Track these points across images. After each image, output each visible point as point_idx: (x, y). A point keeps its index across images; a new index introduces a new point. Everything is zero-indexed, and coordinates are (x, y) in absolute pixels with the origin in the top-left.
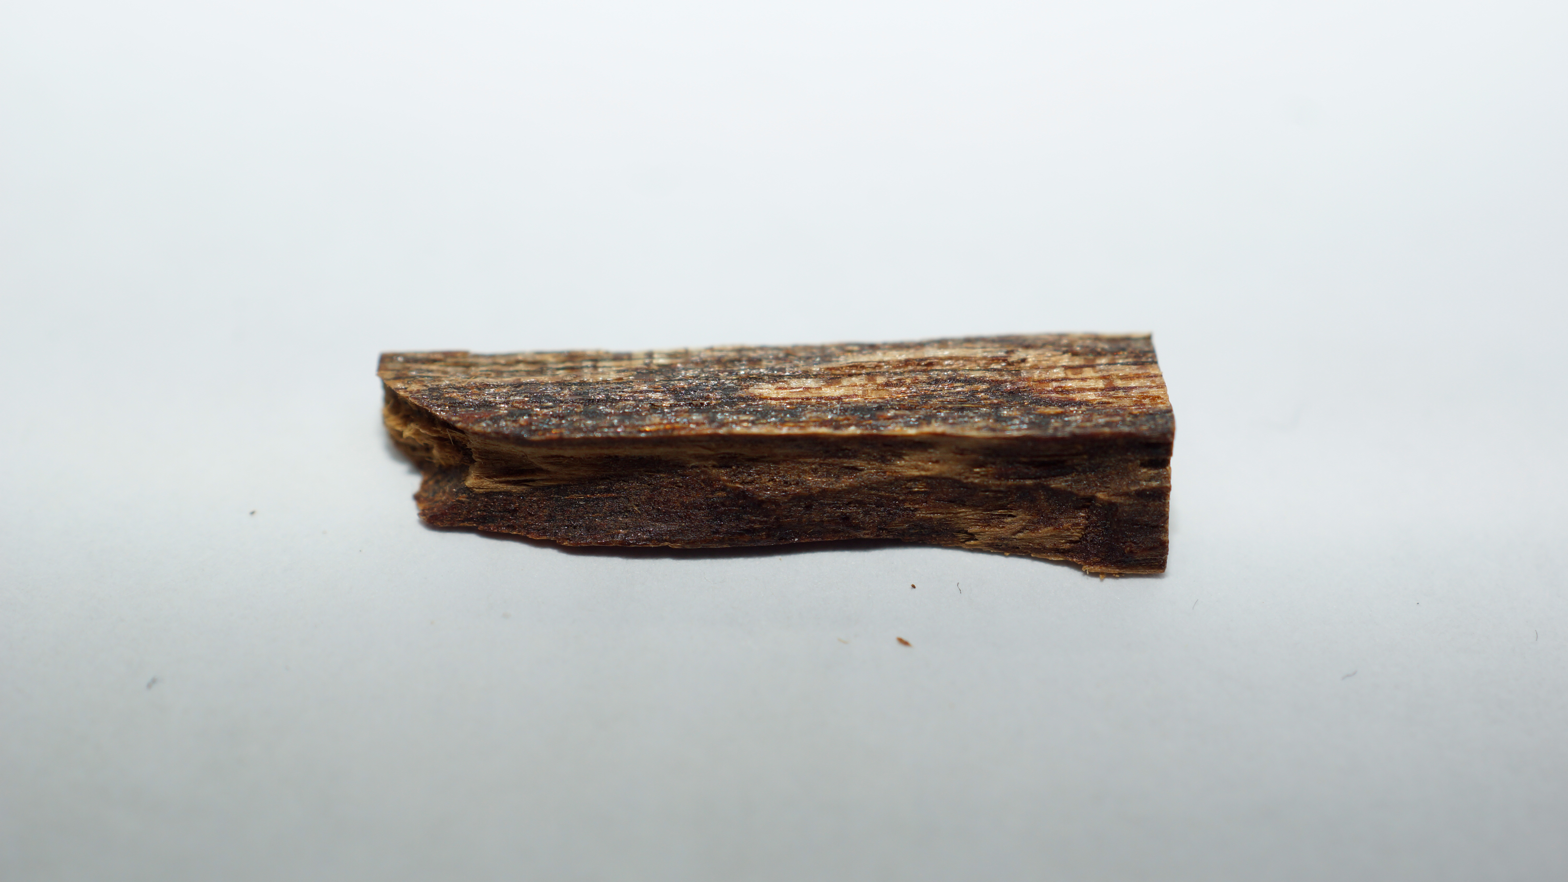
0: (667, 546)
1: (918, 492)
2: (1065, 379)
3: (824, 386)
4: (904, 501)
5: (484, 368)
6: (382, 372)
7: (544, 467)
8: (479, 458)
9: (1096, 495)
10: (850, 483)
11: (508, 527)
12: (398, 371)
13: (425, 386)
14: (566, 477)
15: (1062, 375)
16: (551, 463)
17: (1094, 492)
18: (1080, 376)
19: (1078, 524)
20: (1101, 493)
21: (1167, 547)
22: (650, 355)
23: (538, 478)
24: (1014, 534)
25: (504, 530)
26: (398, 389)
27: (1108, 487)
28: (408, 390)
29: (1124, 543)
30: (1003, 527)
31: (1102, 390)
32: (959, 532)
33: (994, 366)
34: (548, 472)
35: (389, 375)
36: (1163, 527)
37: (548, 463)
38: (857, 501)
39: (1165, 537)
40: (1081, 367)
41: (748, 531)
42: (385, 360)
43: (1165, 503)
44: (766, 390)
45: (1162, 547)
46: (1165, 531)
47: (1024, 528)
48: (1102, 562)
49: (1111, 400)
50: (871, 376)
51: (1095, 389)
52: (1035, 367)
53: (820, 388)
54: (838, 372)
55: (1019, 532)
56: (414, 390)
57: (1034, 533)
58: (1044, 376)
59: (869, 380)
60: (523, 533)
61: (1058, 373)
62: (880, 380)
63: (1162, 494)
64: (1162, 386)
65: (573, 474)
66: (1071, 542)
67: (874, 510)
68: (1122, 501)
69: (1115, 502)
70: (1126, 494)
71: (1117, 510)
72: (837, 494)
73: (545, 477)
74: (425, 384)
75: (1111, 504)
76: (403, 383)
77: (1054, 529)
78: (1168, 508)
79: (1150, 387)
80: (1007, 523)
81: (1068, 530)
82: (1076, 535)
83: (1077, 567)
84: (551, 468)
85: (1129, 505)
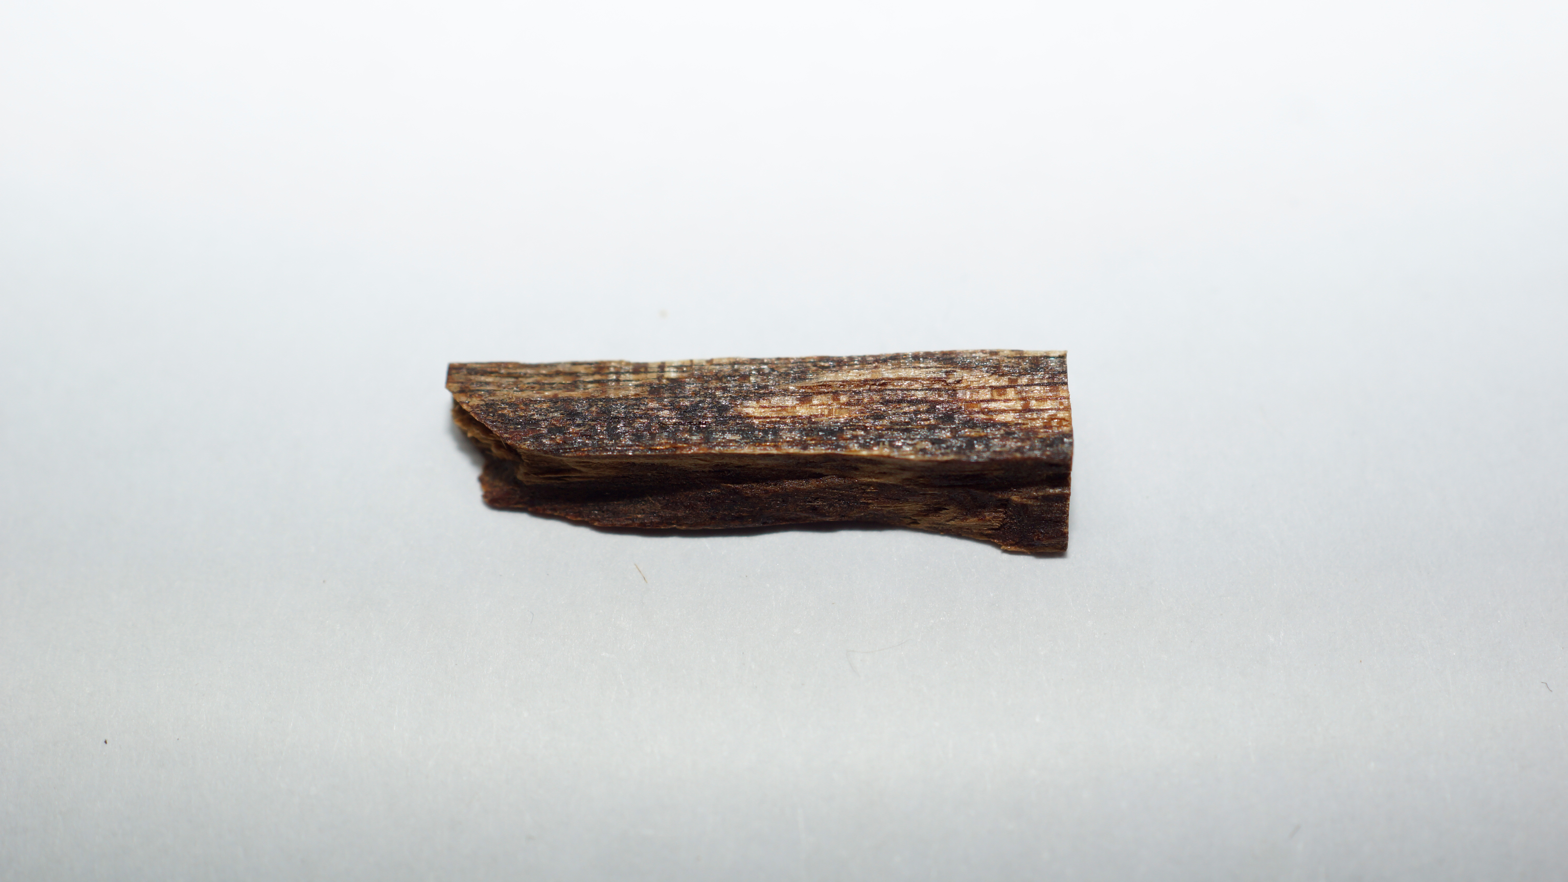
0: (675, 528)
1: (871, 492)
2: (992, 400)
3: (798, 404)
4: (861, 497)
5: (530, 380)
6: (450, 384)
7: (578, 468)
8: (527, 459)
9: (1011, 498)
10: (817, 485)
11: (551, 510)
12: (462, 383)
13: (483, 400)
14: (595, 475)
15: (988, 396)
16: (583, 466)
17: (1010, 495)
18: (1002, 398)
19: (998, 517)
20: (1015, 496)
21: (1067, 537)
22: (662, 367)
23: (574, 475)
24: (948, 521)
25: (549, 512)
26: (463, 403)
27: (1021, 492)
28: (470, 404)
29: (1033, 533)
30: (939, 516)
31: (1020, 411)
32: (905, 517)
33: (936, 386)
34: (580, 472)
35: (456, 387)
36: (1064, 522)
37: (580, 466)
38: (823, 498)
39: (1066, 528)
40: (1004, 388)
41: (737, 518)
42: (454, 370)
43: (1065, 504)
44: (751, 408)
45: (1064, 536)
46: (1067, 525)
47: (955, 518)
48: (1016, 544)
49: (1025, 422)
50: (836, 395)
51: (1015, 411)
52: (967, 388)
53: (795, 407)
54: (810, 391)
55: (951, 520)
56: (474, 404)
57: (963, 521)
58: (975, 397)
59: (834, 400)
60: (563, 515)
61: (986, 395)
62: (844, 399)
63: (1064, 499)
64: (1068, 409)
65: (600, 474)
66: (992, 529)
67: (836, 502)
68: (1032, 503)
69: (1026, 504)
70: (1036, 498)
71: (1027, 509)
72: (808, 493)
73: (578, 475)
74: (483, 398)
75: (1024, 506)
76: (466, 396)
77: (979, 520)
78: (1068, 508)
79: (1059, 410)
80: (942, 514)
81: (989, 521)
82: (997, 525)
83: (998, 546)
84: (582, 469)
85: (1037, 506)
